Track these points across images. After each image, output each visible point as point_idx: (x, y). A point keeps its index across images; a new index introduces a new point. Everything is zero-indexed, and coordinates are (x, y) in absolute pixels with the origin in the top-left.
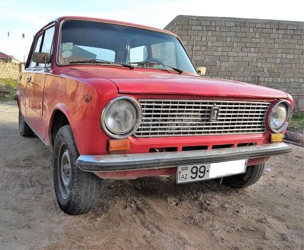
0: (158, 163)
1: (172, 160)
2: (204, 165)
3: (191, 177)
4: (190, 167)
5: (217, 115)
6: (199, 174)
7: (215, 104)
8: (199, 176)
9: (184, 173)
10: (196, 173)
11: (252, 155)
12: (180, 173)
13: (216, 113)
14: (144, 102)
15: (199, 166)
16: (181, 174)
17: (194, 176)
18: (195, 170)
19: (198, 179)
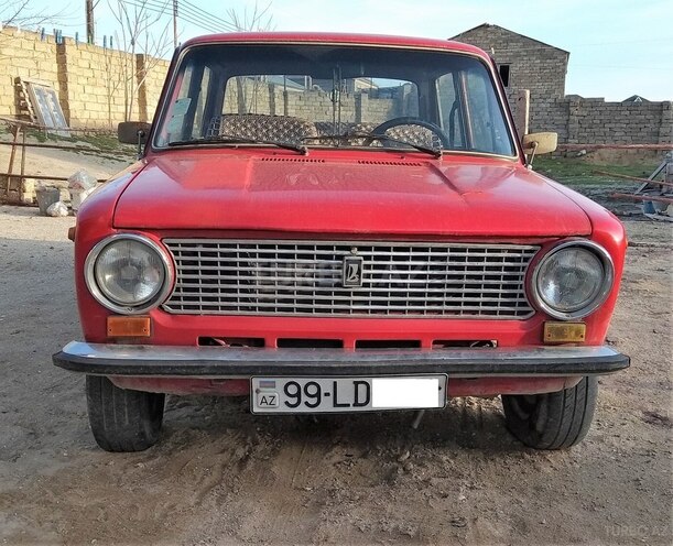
0: (198, 367)
1: (230, 365)
2: (316, 380)
3: (287, 403)
4: (281, 382)
5: (359, 273)
6: (304, 398)
7: (355, 251)
8: (307, 403)
9: (267, 392)
10: (298, 395)
11: (455, 369)
12: (257, 391)
13: (355, 271)
14: (177, 245)
15: (302, 382)
16: (261, 395)
17: (293, 401)
18: (292, 390)
19: (302, 409)
